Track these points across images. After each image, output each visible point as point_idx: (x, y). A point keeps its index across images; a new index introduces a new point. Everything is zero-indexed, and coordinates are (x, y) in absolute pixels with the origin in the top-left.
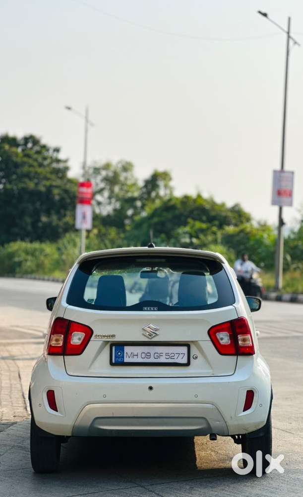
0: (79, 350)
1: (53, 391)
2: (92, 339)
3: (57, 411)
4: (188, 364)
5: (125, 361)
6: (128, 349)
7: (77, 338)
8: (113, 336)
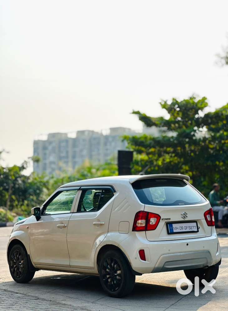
0: (154, 227)
1: (143, 250)
2: (161, 221)
3: (145, 261)
4: (198, 231)
5: (174, 232)
6: (174, 226)
7: (153, 221)
8: (170, 219)
